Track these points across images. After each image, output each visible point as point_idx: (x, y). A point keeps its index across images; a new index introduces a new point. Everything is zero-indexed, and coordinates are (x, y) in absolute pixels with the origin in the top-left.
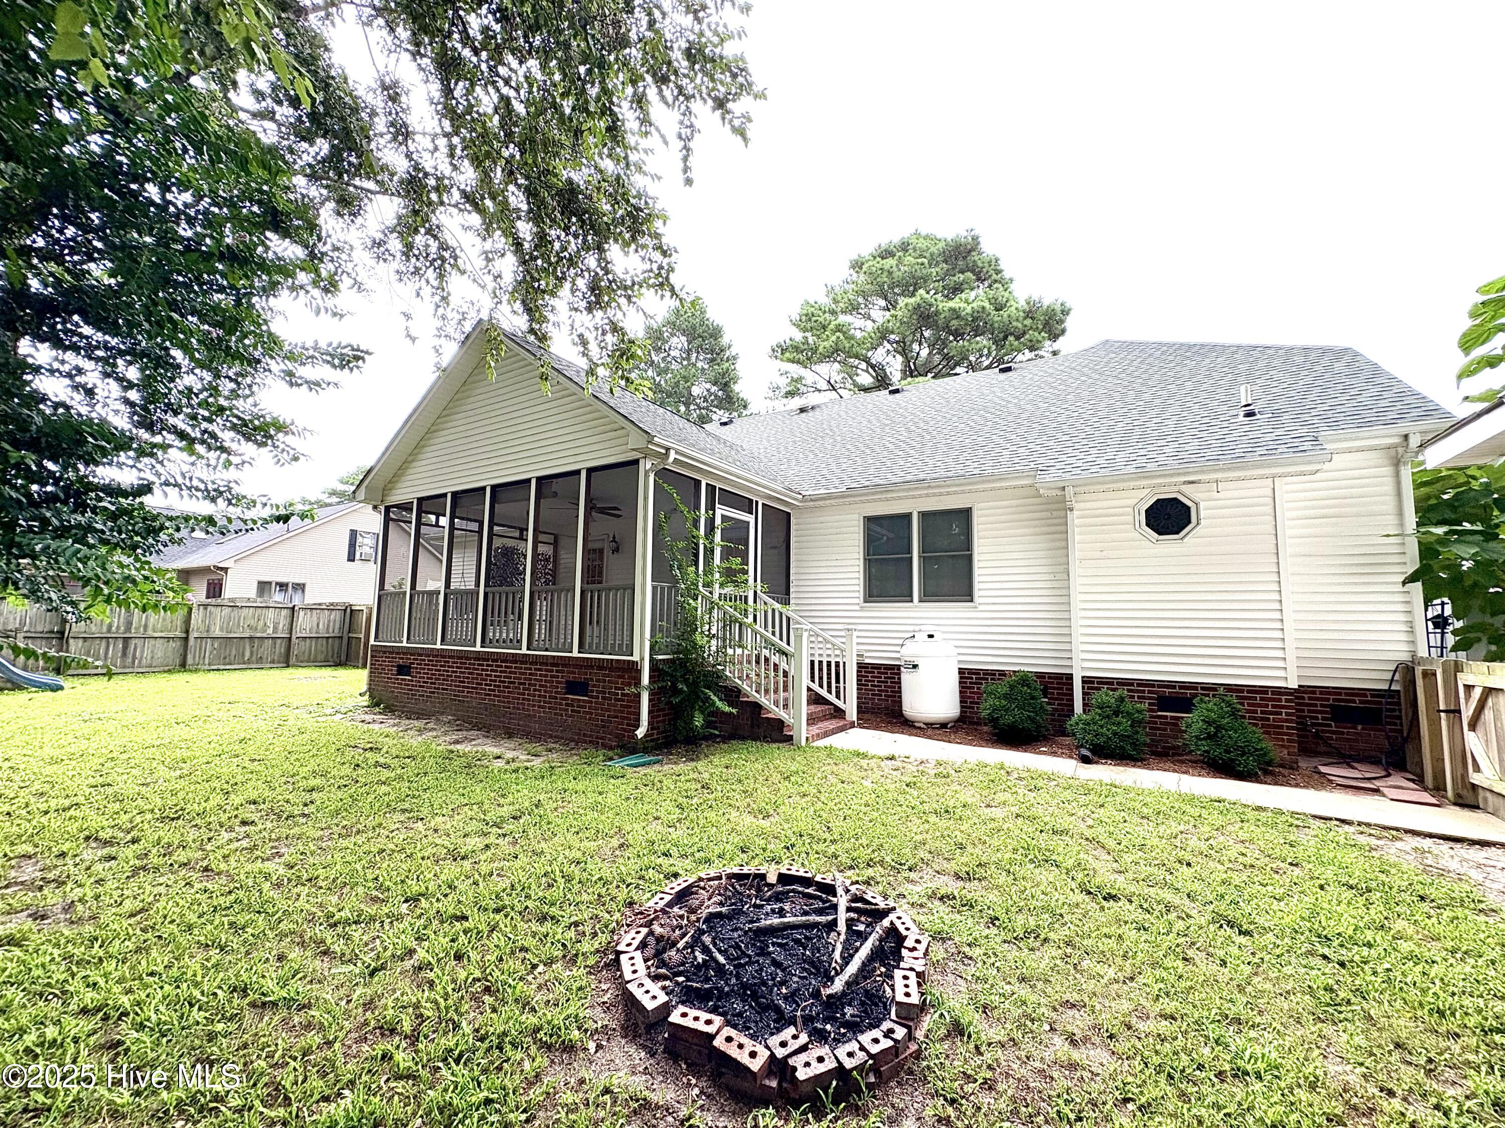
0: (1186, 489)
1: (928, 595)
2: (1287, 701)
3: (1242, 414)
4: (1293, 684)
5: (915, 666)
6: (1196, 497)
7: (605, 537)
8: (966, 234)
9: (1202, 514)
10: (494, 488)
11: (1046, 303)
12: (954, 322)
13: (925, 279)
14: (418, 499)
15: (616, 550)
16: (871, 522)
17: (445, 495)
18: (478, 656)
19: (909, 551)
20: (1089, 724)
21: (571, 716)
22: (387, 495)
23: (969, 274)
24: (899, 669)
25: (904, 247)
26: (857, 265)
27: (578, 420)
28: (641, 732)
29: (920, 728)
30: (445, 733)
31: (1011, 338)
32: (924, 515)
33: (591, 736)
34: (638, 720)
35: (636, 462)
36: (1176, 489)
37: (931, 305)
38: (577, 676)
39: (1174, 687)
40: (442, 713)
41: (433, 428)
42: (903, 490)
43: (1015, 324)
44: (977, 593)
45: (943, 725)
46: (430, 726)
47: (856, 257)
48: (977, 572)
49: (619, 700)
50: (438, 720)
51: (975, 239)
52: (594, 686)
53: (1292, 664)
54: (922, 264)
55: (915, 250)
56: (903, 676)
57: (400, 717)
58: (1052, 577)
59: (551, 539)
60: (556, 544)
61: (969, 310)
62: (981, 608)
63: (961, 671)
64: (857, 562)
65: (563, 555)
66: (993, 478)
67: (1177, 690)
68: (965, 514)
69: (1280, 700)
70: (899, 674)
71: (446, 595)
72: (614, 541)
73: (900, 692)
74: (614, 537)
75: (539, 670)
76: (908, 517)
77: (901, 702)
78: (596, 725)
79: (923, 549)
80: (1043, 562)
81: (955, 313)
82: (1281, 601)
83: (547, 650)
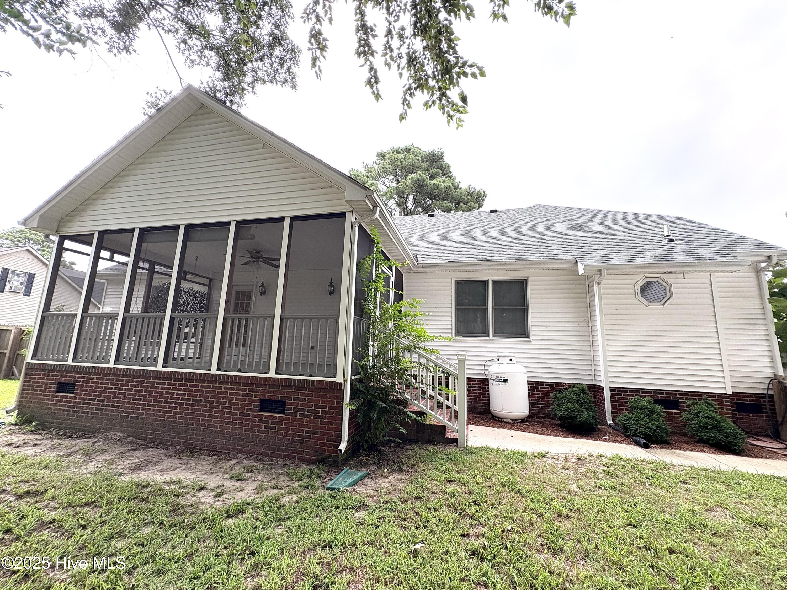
0: (664, 276)
1: (498, 333)
2: (726, 401)
3: (667, 240)
4: (729, 391)
5: (505, 381)
6: (669, 281)
7: (255, 283)
8: (438, 150)
9: (674, 291)
10: (187, 227)
11: (477, 190)
12: (436, 191)
13: (419, 167)
14: (100, 232)
15: (263, 293)
16: (459, 284)
17: (132, 230)
18: (159, 375)
19: (485, 303)
20: (637, 420)
21: (264, 432)
22: (64, 226)
23: (439, 170)
24: (488, 382)
25: (408, 150)
26: (382, 156)
27: (283, 178)
28: (343, 446)
29: (507, 423)
30: (122, 455)
31: (462, 204)
32: (496, 282)
33: (286, 451)
34: (340, 435)
35: (343, 215)
36: (658, 275)
37: (424, 180)
38: (273, 395)
39: (663, 393)
40: (109, 430)
41: (123, 173)
42: (486, 265)
43: (463, 197)
44: (531, 333)
45: (523, 421)
46: (99, 446)
47: (380, 151)
48: (531, 319)
49: (320, 417)
50: (106, 438)
51: (442, 153)
52: (292, 404)
53: (728, 380)
54: (418, 160)
55: (413, 153)
56: (490, 386)
57: (58, 436)
58: (577, 324)
59: (206, 281)
60: (210, 286)
61: (443, 186)
62: (534, 342)
63: (530, 383)
64: (450, 310)
65: (214, 294)
66: (545, 262)
67: (665, 395)
68: (522, 284)
69: (722, 401)
70: (488, 385)
71: (124, 319)
72: (262, 286)
73: (489, 397)
74: (263, 283)
75: (230, 389)
76: (484, 283)
77: (489, 403)
78: (294, 441)
79: (495, 304)
80: (571, 315)
81: (436, 187)
82: (719, 343)
83: (239, 371)
